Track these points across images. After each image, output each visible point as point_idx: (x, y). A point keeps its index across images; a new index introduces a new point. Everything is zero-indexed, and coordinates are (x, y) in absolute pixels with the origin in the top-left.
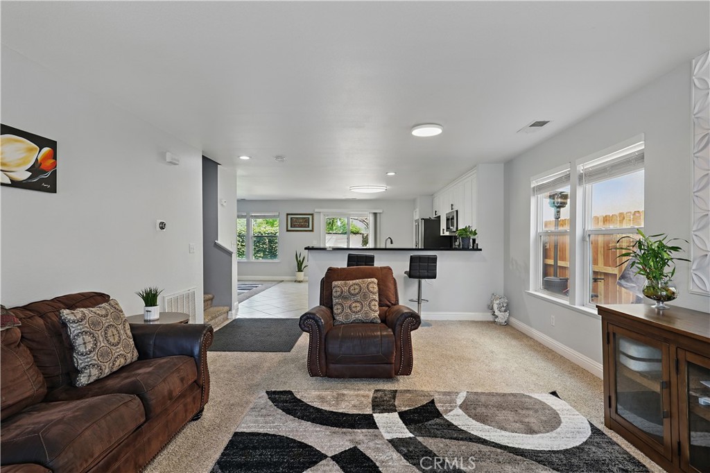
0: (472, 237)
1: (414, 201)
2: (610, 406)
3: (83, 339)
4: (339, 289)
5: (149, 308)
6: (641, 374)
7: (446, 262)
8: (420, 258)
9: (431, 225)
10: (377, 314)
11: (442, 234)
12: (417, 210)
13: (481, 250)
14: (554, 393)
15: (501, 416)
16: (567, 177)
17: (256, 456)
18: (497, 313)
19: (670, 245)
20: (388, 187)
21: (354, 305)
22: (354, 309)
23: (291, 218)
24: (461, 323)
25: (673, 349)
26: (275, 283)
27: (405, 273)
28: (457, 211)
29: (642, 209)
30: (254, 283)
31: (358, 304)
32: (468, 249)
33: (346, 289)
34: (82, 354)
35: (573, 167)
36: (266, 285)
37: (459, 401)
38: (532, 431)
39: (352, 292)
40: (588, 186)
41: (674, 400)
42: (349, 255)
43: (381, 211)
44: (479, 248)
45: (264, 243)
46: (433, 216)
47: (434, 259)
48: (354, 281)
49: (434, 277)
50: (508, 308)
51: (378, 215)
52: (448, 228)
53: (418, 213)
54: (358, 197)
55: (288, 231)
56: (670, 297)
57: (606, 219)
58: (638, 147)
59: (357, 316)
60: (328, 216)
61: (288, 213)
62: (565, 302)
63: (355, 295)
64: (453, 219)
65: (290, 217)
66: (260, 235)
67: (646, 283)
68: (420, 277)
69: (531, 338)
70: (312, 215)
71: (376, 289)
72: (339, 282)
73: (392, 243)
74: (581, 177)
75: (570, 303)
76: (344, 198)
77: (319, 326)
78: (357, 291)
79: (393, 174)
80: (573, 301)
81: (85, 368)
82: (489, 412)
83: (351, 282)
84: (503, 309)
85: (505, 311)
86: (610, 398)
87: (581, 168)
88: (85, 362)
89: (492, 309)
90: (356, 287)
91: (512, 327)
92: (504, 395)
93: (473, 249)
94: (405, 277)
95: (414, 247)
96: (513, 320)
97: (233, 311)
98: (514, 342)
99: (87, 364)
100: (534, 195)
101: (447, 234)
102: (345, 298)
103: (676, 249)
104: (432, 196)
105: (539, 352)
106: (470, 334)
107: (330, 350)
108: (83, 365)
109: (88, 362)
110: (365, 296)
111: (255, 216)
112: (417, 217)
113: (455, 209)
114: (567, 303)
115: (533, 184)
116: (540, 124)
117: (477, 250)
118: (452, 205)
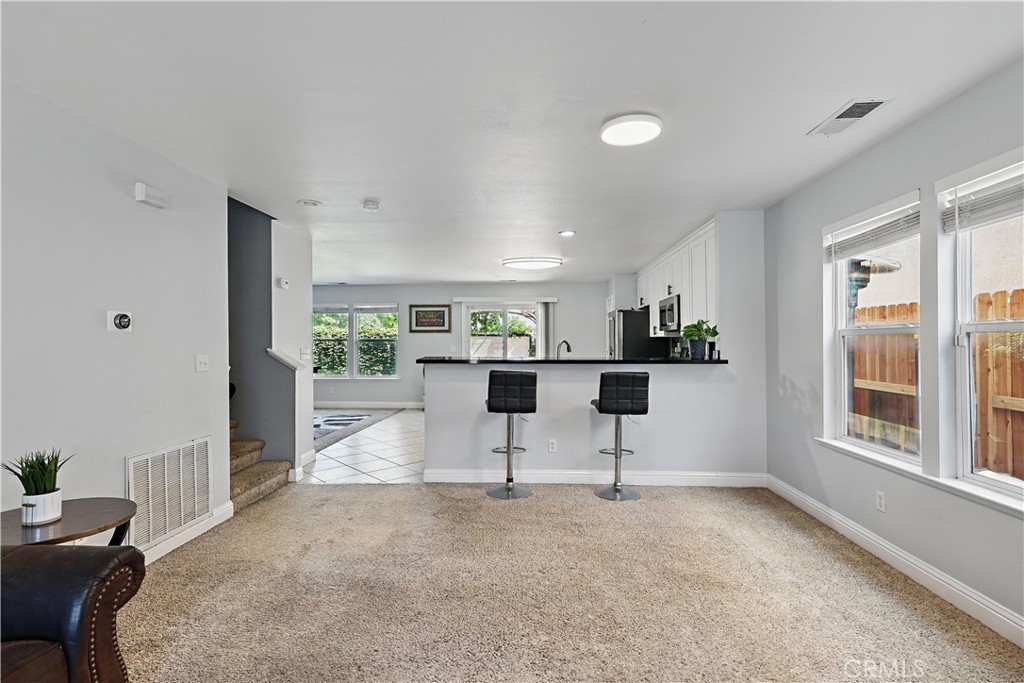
0: (710, 339)
1: (606, 283)
5: (32, 499)
7: (664, 382)
8: (618, 377)
9: (635, 320)
11: (652, 335)
12: (612, 297)
13: (726, 362)
16: (914, 219)
20: (564, 260)
23: (417, 312)
24: (693, 490)
26: (390, 412)
27: (593, 402)
28: (679, 297)
30: (359, 413)
32: (703, 361)
36: (376, 415)
42: (491, 372)
43: (554, 300)
44: (722, 358)
45: (385, 351)
46: (638, 307)
47: (644, 380)
49: (644, 411)
51: (551, 306)
52: (663, 325)
53: (613, 302)
54: (520, 278)
55: (411, 331)
60: (472, 308)
61: (412, 303)
62: (913, 466)
64: (671, 309)
65: (414, 310)
66: (378, 338)
68: (620, 412)
69: (830, 529)
70: (449, 306)
73: (569, 350)
75: (924, 473)
76: (496, 279)
79: (571, 234)
80: (931, 463)
93: (711, 361)
94: (592, 409)
95: (607, 357)
97: (299, 470)
101: (661, 334)
104: (634, 275)
105: (856, 565)
106: (712, 517)
111: (361, 309)
112: (611, 308)
113: (675, 293)
114: (918, 470)
115: (828, 241)
116: (859, 111)
117: (719, 361)
118: (669, 287)
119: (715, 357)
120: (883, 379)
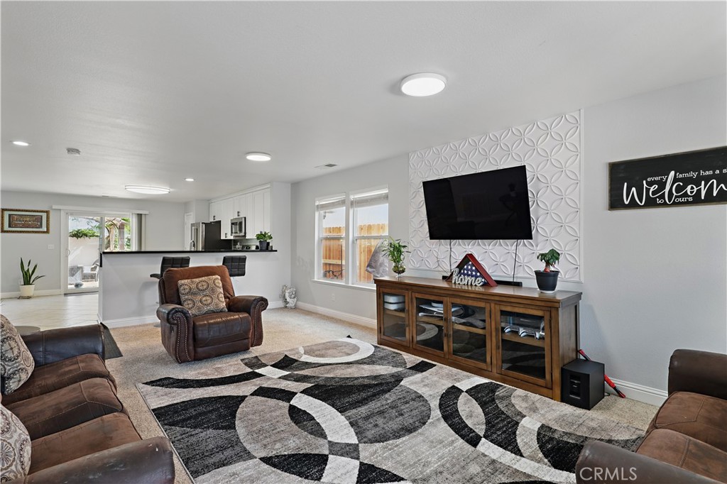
0: (267, 241)
1: (186, 204)
2: (380, 332)
3: (10, 345)
4: (186, 287)
6: (395, 310)
7: (252, 261)
8: (233, 259)
10: (224, 304)
11: (223, 238)
12: (192, 214)
13: (276, 251)
14: (349, 337)
15: (330, 352)
16: (344, 202)
17: (193, 412)
18: (288, 300)
19: (403, 245)
20: (171, 190)
21: (204, 299)
22: (205, 303)
23: (10, 215)
25: (410, 292)
28: (245, 218)
29: (387, 223)
31: (208, 298)
33: (194, 286)
34: (10, 360)
35: (348, 196)
37: (302, 352)
38: (349, 354)
39: (201, 288)
40: (355, 209)
41: (411, 316)
42: (163, 257)
43: (146, 213)
44: (273, 249)
46: (212, 221)
47: (244, 259)
48: (200, 279)
49: (243, 274)
50: (296, 295)
51: (143, 216)
52: (233, 233)
53: (194, 217)
56: (403, 271)
57: (370, 227)
58: (385, 191)
59: (209, 308)
61: (5, 208)
62: (342, 283)
63: (204, 290)
64: (241, 224)
65: (7, 213)
67: (394, 264)
70: (47, 212)
71: (221, 285)
72: (186, 281)
74: (352, 203)
75: (345, 284)
77: (187, 317)
78: (205, 287)
79: (192, 180)
80: (347, 281)
81: (14, 373)
82: (323, 352)
83: (197, 280)
84: (293, 296)
85: (294, 298)
86: (380, 328)
87: (352, 197)
88: (14, 368)
89: (284, 296)
90: (204, 283)
91: (299, 309)
92: (324, 343)
93: (267, 251)
96: (301, 304)
98: (308, 317)
99: (16, 369)
100: (318, 210)
101: (230, 238)
102: (195, 294)
103: (404, 247)
104: (208, 202)
107: (200, 336)
108: (11, 370)
109: (17, 367)
110: (213, 291)
113: (242, 215)
114: (343, 284)
115: (317, 203)
116: (331, 165)
117: (272, 251)
118: (238, 212)
119: (270, 249)
120: (330, 258)
